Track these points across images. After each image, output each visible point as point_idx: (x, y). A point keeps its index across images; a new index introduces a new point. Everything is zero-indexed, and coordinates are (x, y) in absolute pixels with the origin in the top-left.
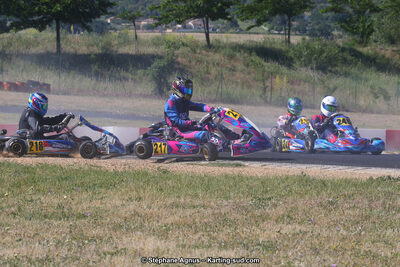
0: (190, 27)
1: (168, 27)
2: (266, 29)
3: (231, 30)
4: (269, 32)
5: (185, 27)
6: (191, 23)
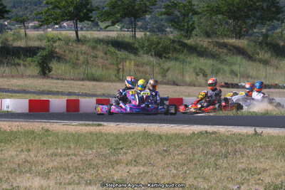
0: (65, 27)
1: (49, 27)
2: (119, 27)
3: (94, 29)
5: (61, 27)
6: (65, 24)
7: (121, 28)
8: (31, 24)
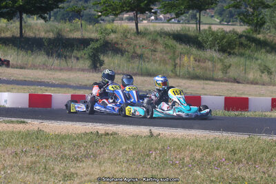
0: (161, 19)
1: (144, 19)
2: (218, 21)
4: (220, 23)
5: (156, 19)
6: (161, 16)
7: (220, 22)
8: (126, 16)
